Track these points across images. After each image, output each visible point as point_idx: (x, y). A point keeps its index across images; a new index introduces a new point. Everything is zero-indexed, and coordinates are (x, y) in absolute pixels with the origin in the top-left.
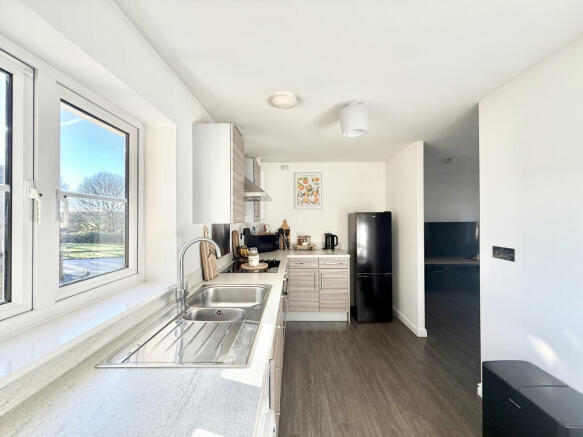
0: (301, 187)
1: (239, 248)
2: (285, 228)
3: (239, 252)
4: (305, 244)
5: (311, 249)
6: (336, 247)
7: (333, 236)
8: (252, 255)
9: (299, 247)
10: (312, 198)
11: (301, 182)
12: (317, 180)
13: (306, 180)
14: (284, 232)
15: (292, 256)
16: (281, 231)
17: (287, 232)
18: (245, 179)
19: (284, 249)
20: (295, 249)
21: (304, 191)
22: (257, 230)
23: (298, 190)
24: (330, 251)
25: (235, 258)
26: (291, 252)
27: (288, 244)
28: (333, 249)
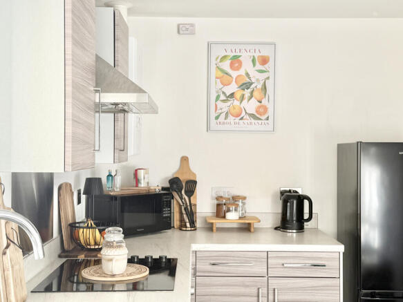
0: (225, 78)
1: (73, 226)
2: (184, 178)
3: (74, 238)
4: (232, 216)
5: (246, 228)
6: (307, 225)
7: (301, 199)
8: (110, 245)
9: (219, 223)
10: (251, 106)
11: (226, 65)
12: (264, 61)
13: (236, 62)
14: (181, 186)
15: (202, 244)
16: (175, 183)
17: (191, 187)
18: (98, 58)
19: (182, 227)
20: (210, 228)
21: (232, 88)
22: (118, 181)
23: (216, 86)
24: (293, 234)
25: (64, 252)
26: (200, 234)
27: (191, 215)
28: (300, 228)
